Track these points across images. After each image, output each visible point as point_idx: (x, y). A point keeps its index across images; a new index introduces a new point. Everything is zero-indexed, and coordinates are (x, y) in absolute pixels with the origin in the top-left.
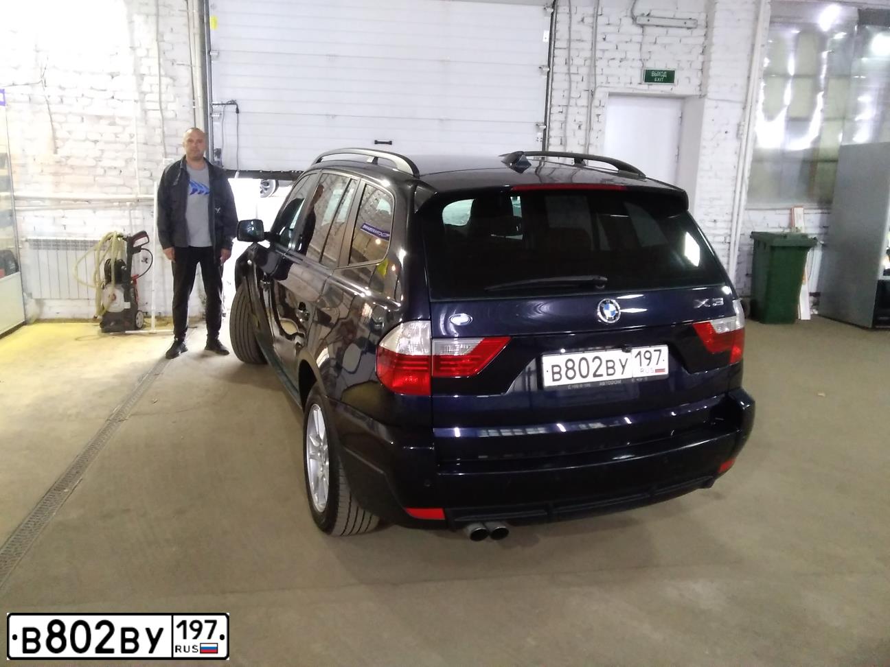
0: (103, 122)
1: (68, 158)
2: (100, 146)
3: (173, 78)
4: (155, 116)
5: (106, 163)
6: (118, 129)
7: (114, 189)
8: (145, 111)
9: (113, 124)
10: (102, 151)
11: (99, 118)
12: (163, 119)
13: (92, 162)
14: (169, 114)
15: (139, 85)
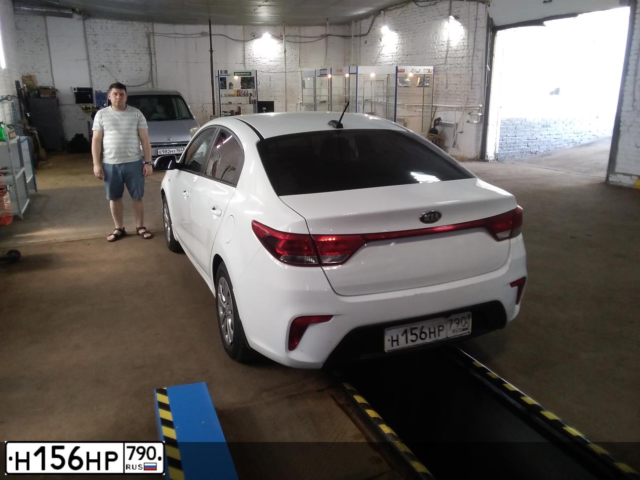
0: (459, 77)
1: (449, 91)
2: (457, 86)
3: (477, 57)
4: (471, 72)
5: (458, 93)
6: (461, 79)
7: (457, 103)
8: (469, 71)
9: (461, 77)
10: (457, 88)
11: (458, 75)
12: (472, 74)
13: (454, 93)
14: (474, 72)
15: (468, 61)
